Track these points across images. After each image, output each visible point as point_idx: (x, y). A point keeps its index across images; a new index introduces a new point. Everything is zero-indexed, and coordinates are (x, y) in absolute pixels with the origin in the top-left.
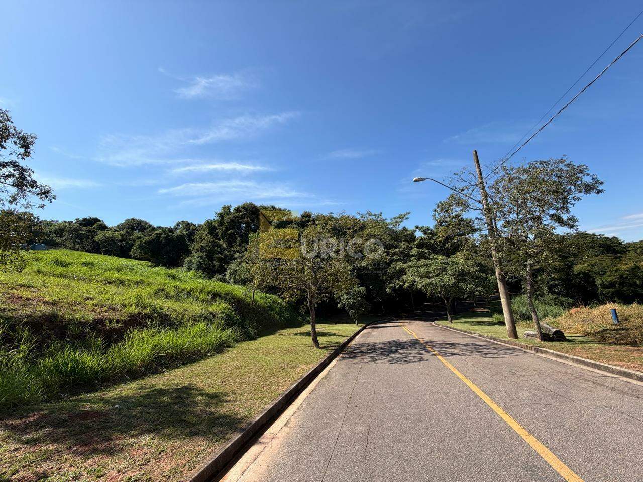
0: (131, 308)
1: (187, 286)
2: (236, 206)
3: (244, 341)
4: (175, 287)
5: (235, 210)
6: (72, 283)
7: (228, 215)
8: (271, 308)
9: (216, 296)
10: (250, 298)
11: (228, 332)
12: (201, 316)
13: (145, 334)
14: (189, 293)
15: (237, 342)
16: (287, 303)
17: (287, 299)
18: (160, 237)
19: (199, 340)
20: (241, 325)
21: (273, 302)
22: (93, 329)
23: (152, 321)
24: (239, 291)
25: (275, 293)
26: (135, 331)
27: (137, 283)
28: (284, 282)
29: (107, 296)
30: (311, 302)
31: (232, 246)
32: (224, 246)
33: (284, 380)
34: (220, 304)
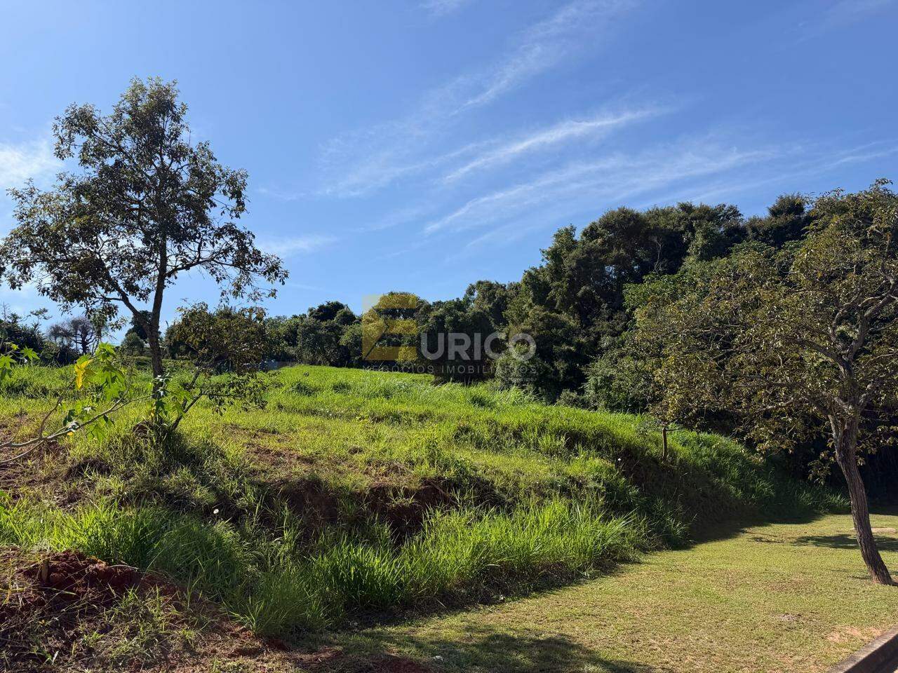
0: (423, 467)
1: (511, 418)
2: (587, 226)
3: (659, 549)
4: (490, 422)
5: (585, 234)
6: (327, 423)
7: (570, 249)
8: (716, 469)
9: (575, 440)
10: (657, 443)
11: (617, 526)
12: (553, 485)
13: (455, 519)
14: (517, 435)
15: (644, 550)
16: (767, 454)
17: (766, 445)
18: (443, 323)
19: (560, 541)
20: (647, 510)
21: (719, 455)
22: (373, 507)
23: (462, 494)
24: (626, 426)
25: (726, 431)
26: (438, 514)
27: (421, 418)
28: (749, 399)
29: (382, 445)
30: (845, 451)
31: (590, 324)
32: (572, 323)
33: (796, 658)
34: (587, 459)
